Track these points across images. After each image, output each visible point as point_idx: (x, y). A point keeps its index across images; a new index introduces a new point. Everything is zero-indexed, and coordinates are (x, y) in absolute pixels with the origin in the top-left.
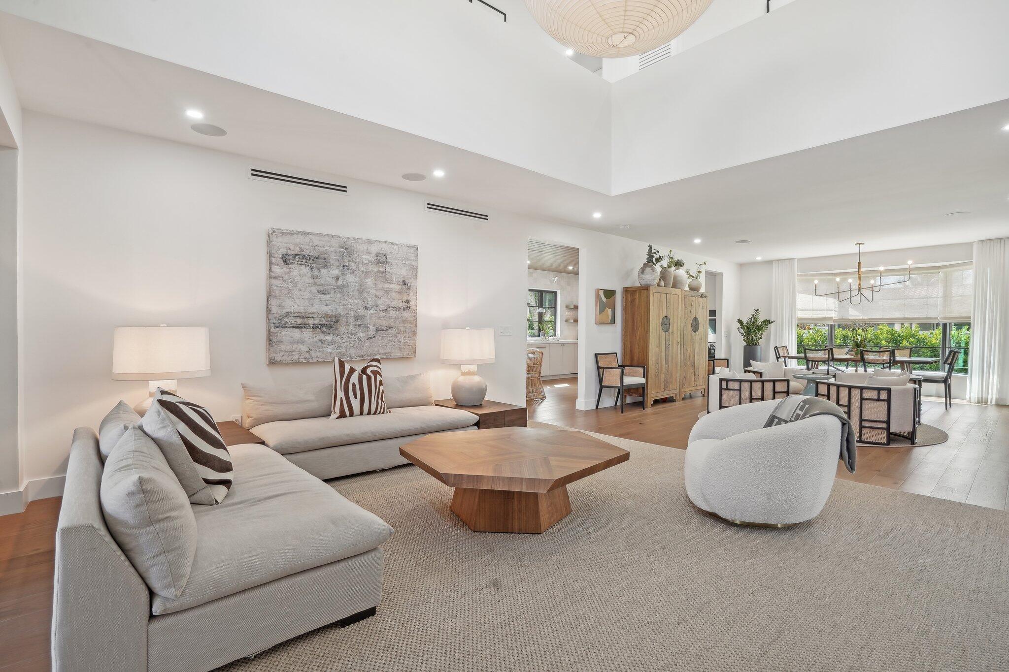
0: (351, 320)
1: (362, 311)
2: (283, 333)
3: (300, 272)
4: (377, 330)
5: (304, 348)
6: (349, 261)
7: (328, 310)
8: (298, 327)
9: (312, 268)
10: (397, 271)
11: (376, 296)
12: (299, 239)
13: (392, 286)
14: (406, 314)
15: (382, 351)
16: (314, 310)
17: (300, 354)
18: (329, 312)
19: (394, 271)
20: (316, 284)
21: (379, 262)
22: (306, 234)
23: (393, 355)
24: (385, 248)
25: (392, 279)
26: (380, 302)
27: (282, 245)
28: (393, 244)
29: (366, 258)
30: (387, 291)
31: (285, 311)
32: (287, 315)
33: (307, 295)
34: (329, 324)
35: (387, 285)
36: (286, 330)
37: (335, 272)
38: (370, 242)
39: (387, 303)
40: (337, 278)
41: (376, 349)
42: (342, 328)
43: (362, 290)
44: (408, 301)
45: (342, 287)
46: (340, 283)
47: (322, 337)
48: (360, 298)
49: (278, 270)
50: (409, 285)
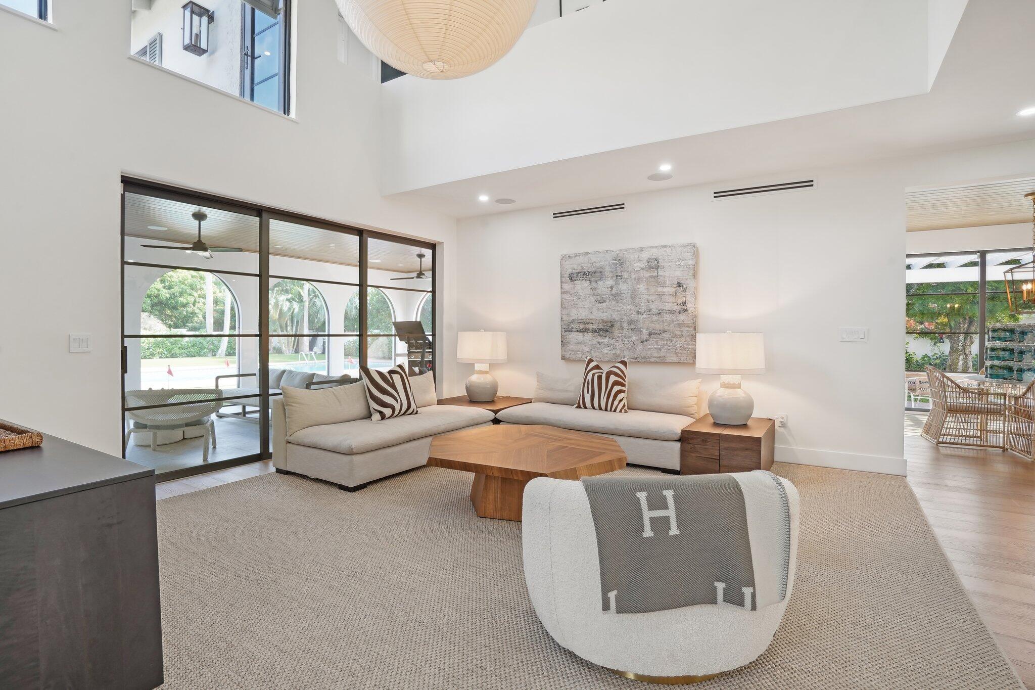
0: (625, 325)
1: (634, 316)
2: (571, 336)
3: (582, 286)
4: (650, 334)
5: (586, 349)
6: (621, 271)
7: (605, 316)
8: (580, 332)
9: (590, 281)
10: (671, 273)
11: (648, 301)
12: (580, 260)
13: (665, 290)
14: (682, 317)
15: (656, 355)
16: (593, 317)
17: (583, 354)
18: (605, 318)
19: (667, 274)
20: (594, 295)
21: (650, 268)
22: (586, 254)
23: (668, 360)
24: (655, 253)
25: (665, 282)
26: (652, 306)
27: (572, 266)
28: (665, 247)
29: (638, 265)
30: (660, 295)
31: (571, 318)
32: (573, 322)
33: (588, 305)
34: (606, 329)
35: (660, 289)
36: (573, 333)
37: (610, 282)
38: (641, 250)
39: (660, 307)
40: (612, 288)
41: (650, 352)
42: (616, 332)
43: (634, 297)
44: (684, 304)
45: (616, 295)
46: (614, 292)
47: (599, 339)
48: (633, 303)
49: (567, 287)
50: (685, 286)
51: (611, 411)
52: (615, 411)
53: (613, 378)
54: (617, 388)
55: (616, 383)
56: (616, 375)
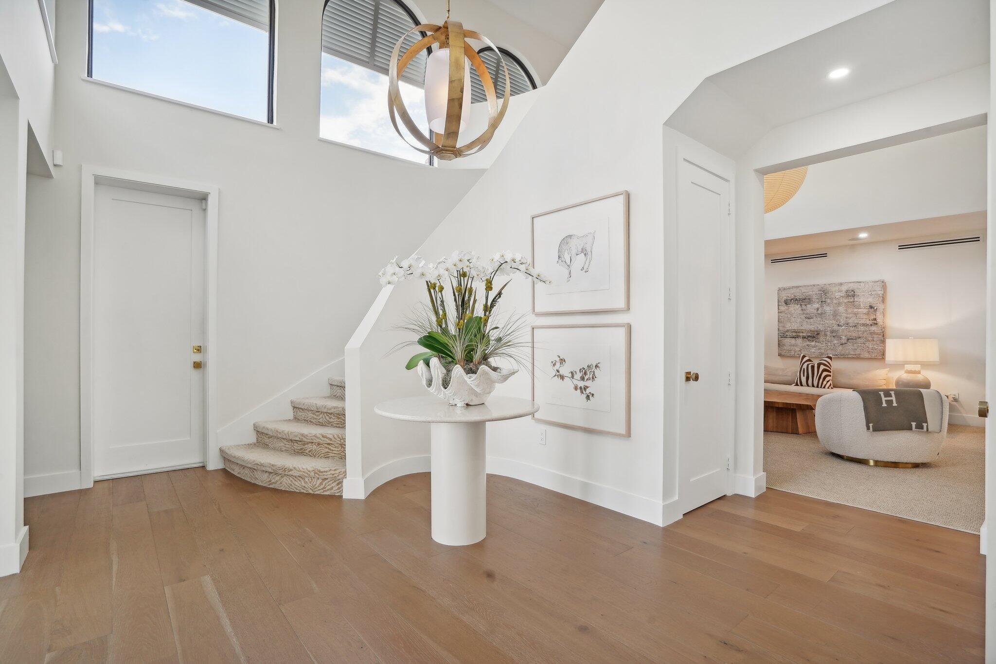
0: (828, 333)
1: (836, 328)
2: (786, 341)
3: (795, 308)
4: (848, 340)
5: (797, 349)
6: (825, 298)
7: (812, 328)
8: (793, 338)
9: (801, 305)
10: (864, 300)
11: (847, 318)
12: (792, 291)
13: (859, 310)
14: (874, 328)
15: (852, 353)
16: (804, 328)
17: (795, 352)
18: (813, 329)
19: (861, 300)
20: (804, 314)
21: (848, 296)
22: (797, 287)
23: (862, 356)
24: (852, 286)
25: (860, 305)
26: (850, 321)
27: (785, 295)
28: (860, 282)
29: (838, 295)
30: (856, 314)
31: (786, 329)
32: (788, 331)
33: (799, 320)
34: (813, 336)
35: (855, 310)
36: (787, 339)
37: (816, 306)
38: (841, 284)
39: (856, 322)
40: (818, 309)
41: (847, 351)
42: (822, 338)
43: (835, 314)
44: (875, 319)
45: (822, 314)
46: (819, 312)
47: (808, 343)
48: (834, 320)
49: (782, 308)
50: (875, 308)
51: (821, 387)
52: (824, 387)
53: (822, 367)
54: (825, 373)
55: (824, 370)
56: (825, 365)
